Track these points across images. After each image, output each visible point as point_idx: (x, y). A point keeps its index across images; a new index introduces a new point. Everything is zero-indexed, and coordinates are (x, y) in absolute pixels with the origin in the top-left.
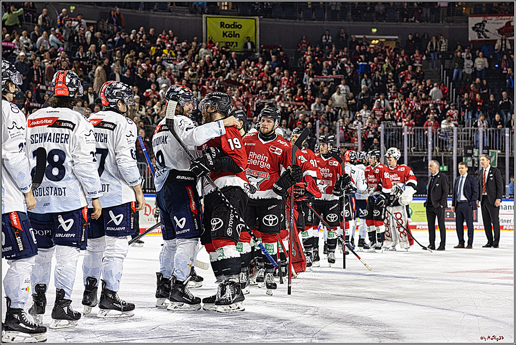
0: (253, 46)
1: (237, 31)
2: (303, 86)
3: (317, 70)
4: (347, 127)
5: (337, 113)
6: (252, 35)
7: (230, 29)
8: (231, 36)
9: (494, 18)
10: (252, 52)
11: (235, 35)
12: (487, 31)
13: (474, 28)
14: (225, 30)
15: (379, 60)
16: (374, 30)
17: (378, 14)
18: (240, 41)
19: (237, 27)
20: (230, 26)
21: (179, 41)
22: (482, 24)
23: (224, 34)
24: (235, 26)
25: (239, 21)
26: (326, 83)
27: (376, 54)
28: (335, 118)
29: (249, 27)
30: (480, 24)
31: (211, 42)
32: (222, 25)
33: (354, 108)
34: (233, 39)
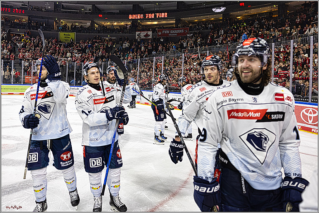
1: (69, 36)
6: (73, 38)
7: (67, 36)
8: (67, 38)
9: (143, 32)
12: (141, 36)
13: (137, 35)
14: (65, 36)
16: (109, 36)
18: (70, 39)
19: (69, 35)
20: (67, 35)
22: (140, 34)
29: (73, 35)
34: (68, 39)
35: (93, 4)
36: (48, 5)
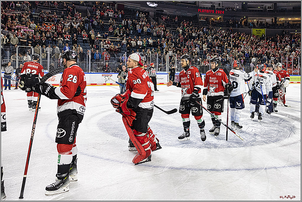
0: (264, 35)
1: (260, 32)
2: (277, 46)
3: (281, 42)
4: (289, 57)
5: (286, 53)
6: (264, 33)
10: (264, 37)
11: (260, 33)
14: (257, 32)
15: (297, 39)
16: (296, 31)
17: (297, 26)
18: (261, 34)
20: (258, 31)
21: (246, 35)
23: (257, 33)
24: (260, 31)
25: (261, 30)
26: (283, 45)
27: (297, 37)
28: (286, 54)
29: (263, 31)
31: (254, 35)
32: (256, 31)
33: (291, 51)
34: (259, 34)
35: (275, 3)
36: (237, 6)
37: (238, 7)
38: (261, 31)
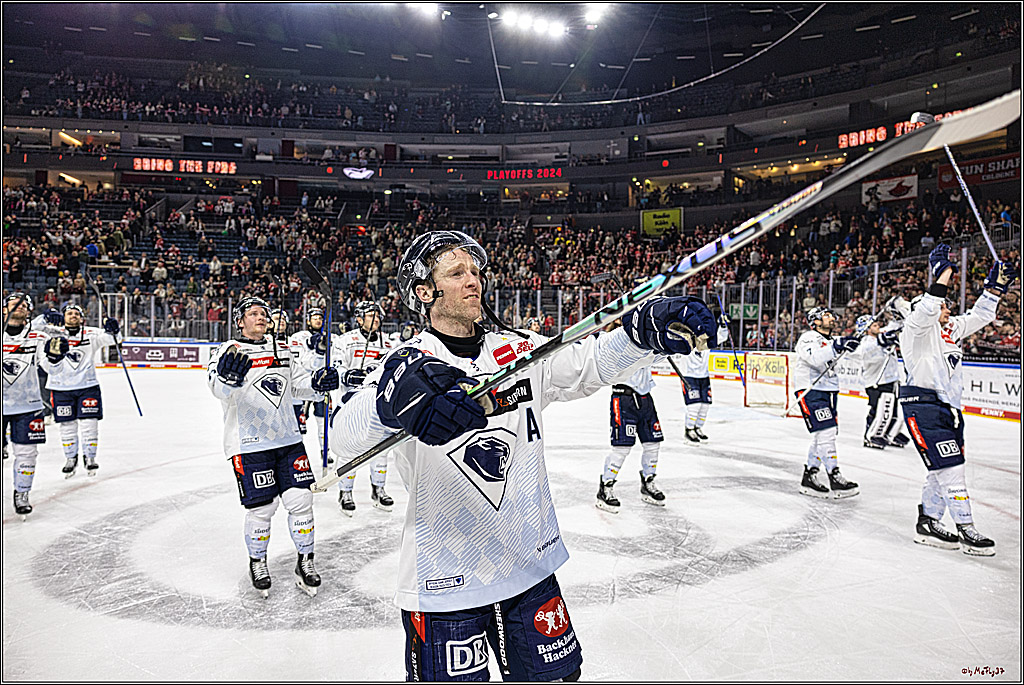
1: (666, 219)
6: (677, 222)
7: (661, 219)
8: (661, 224)
9: (886, 181)
11: (665, 223)
12: (879, 194)
13: (867, 193)
14: (657, 220)
18: (669, 226)
19: (666, 216)
20: (660, 217)
22: (875, 188)
23: (656, 223)
24: (664, 216)
25: (667, 212)
29: (675, 216)
30: (873, 188)
32: (655, 216)
34: (664, 226)
35: (729, 126)
36: (615, 148)
37: (617, 152)
38: (668, 216)
